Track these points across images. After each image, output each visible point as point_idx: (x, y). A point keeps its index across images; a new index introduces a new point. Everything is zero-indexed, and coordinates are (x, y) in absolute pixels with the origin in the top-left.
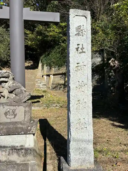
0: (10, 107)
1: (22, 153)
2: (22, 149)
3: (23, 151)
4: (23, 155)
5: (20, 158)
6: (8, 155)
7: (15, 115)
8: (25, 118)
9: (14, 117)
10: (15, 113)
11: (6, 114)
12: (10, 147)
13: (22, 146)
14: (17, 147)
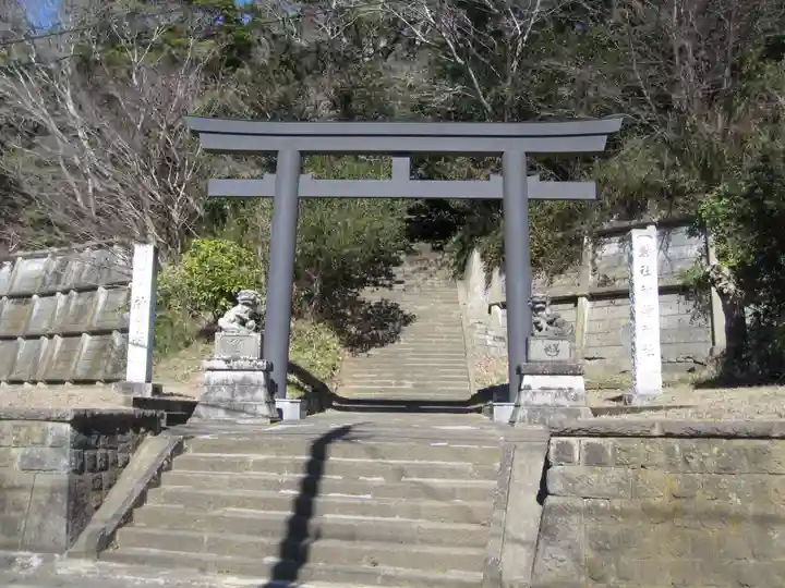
0: (550, 341)
2: (571, 392)
3: (572, 394)
5: (569, 403)
6: (555, 397)
9: (557, 355)
10: (558, 349)
11: (546, 350)
12: (555, 389)
13: (570, 388)
14: (565, 389)
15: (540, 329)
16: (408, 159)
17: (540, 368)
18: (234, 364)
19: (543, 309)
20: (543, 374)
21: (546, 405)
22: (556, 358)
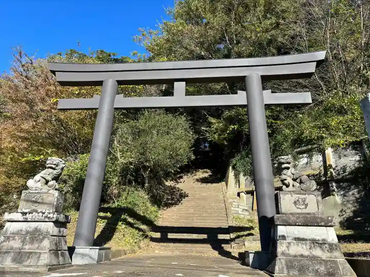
0: (298, 195)
1: (326, 247)
2: (325, 244)
3: (327, 245)
4: (328, 251)
5: (325, 254)
6: (310, 249)
7: (306, 205)
8: (318, 209)
9: (306, 208)
10: (306, 203)
11: (295, 203)
12: (310, 240)
13: (324, 240)
14: (319, 240)
15: (288, 186)
16: (185, 83)
17: (293, 219)
18: (29, 217)
19: (288, 168)
20: (296, 225)
21: (302, 256)
22: (305, 211)
